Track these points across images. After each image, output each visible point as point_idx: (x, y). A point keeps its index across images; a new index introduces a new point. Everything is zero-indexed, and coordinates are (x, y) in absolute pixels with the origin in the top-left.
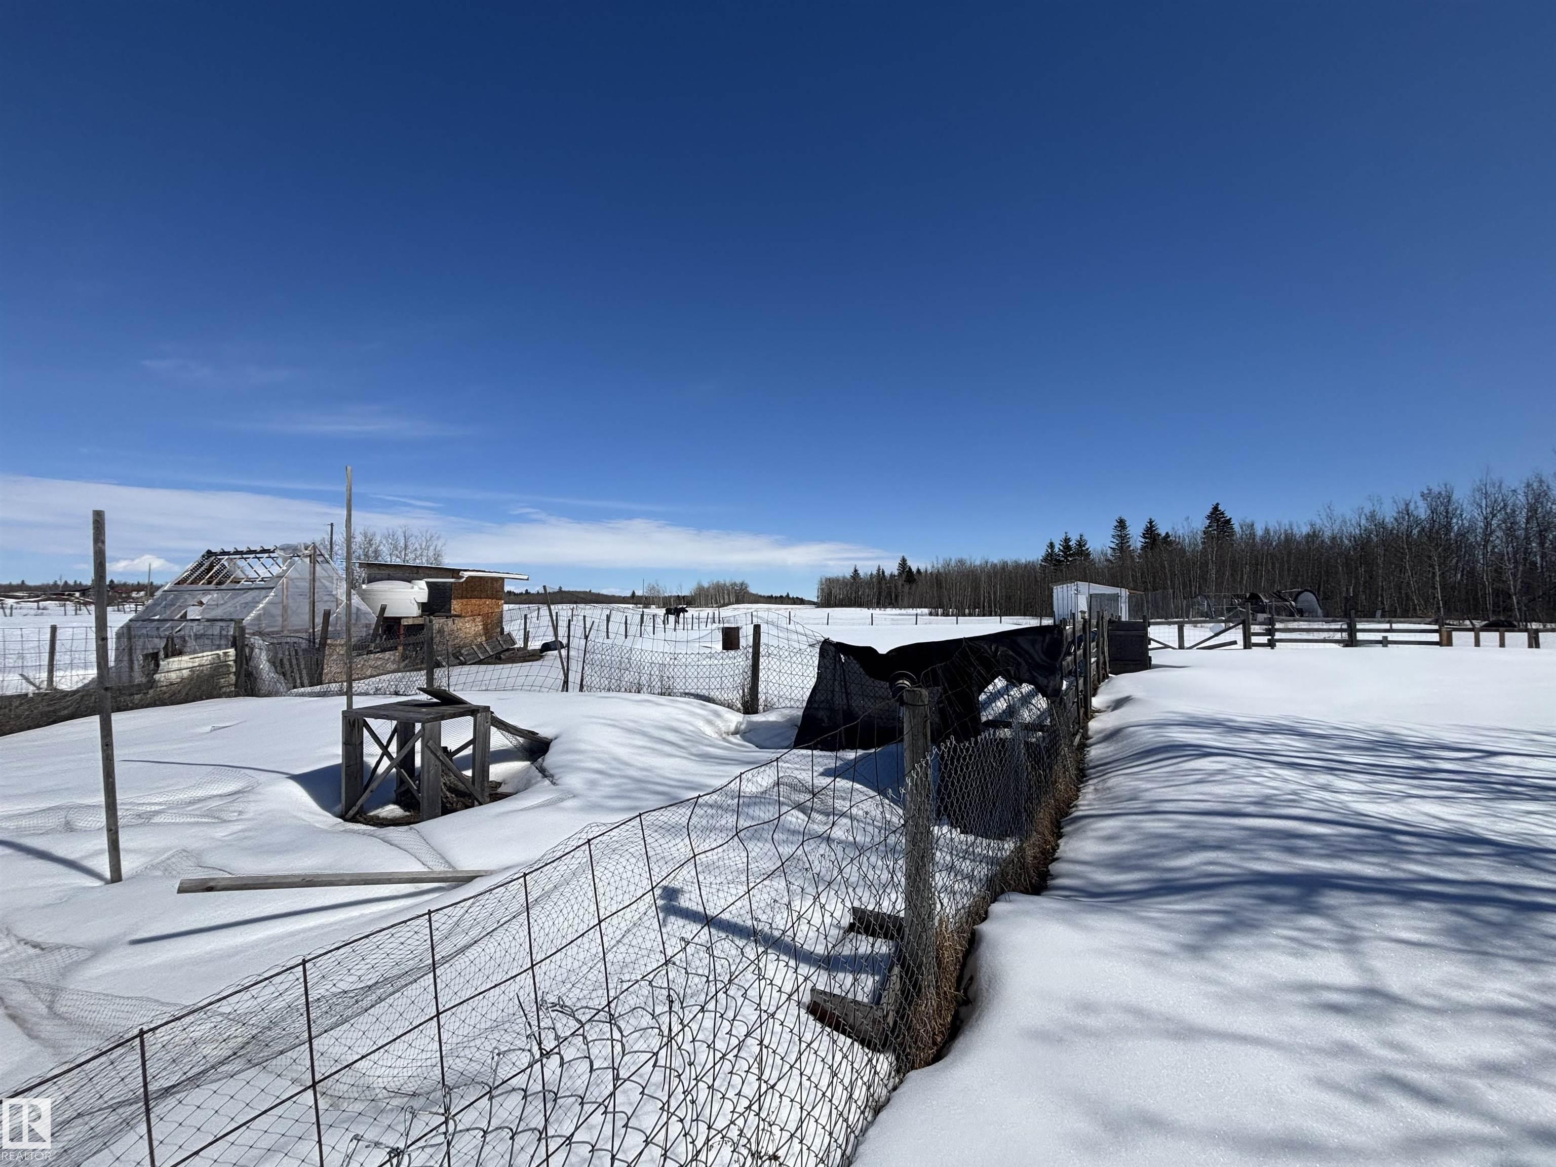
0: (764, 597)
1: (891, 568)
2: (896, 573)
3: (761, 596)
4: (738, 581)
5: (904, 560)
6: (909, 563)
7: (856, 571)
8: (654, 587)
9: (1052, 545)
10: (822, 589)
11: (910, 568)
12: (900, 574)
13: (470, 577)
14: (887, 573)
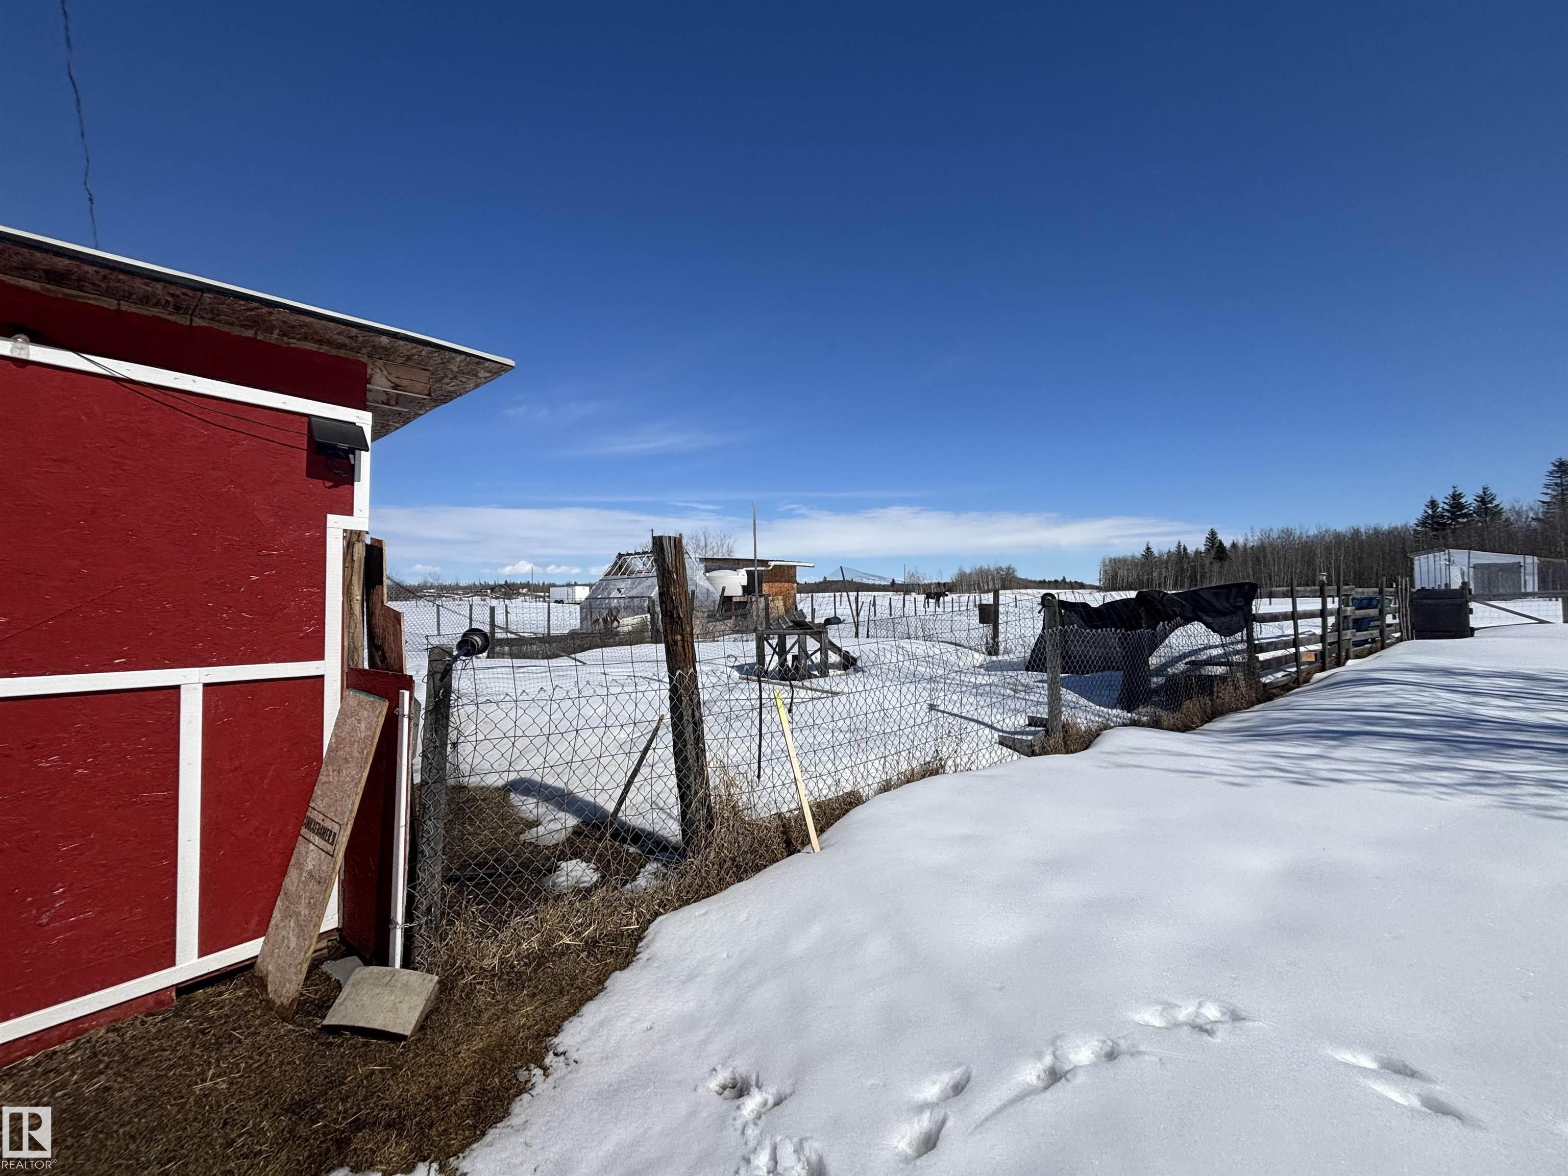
0: (1035, 582)
1: (1196, 543)
2: (1203, 549)
3: (1031, 581)
4: (1004, 565)
5: (1213, 534)
6: (1220, 536)
7: (1148, 549)
8: (913, 574)
9: (1433, 504)
10: (1105, 571)
11: (1221, 543)
12: (1208, 551)
13: (775, 566)
14: (1191, 550)
